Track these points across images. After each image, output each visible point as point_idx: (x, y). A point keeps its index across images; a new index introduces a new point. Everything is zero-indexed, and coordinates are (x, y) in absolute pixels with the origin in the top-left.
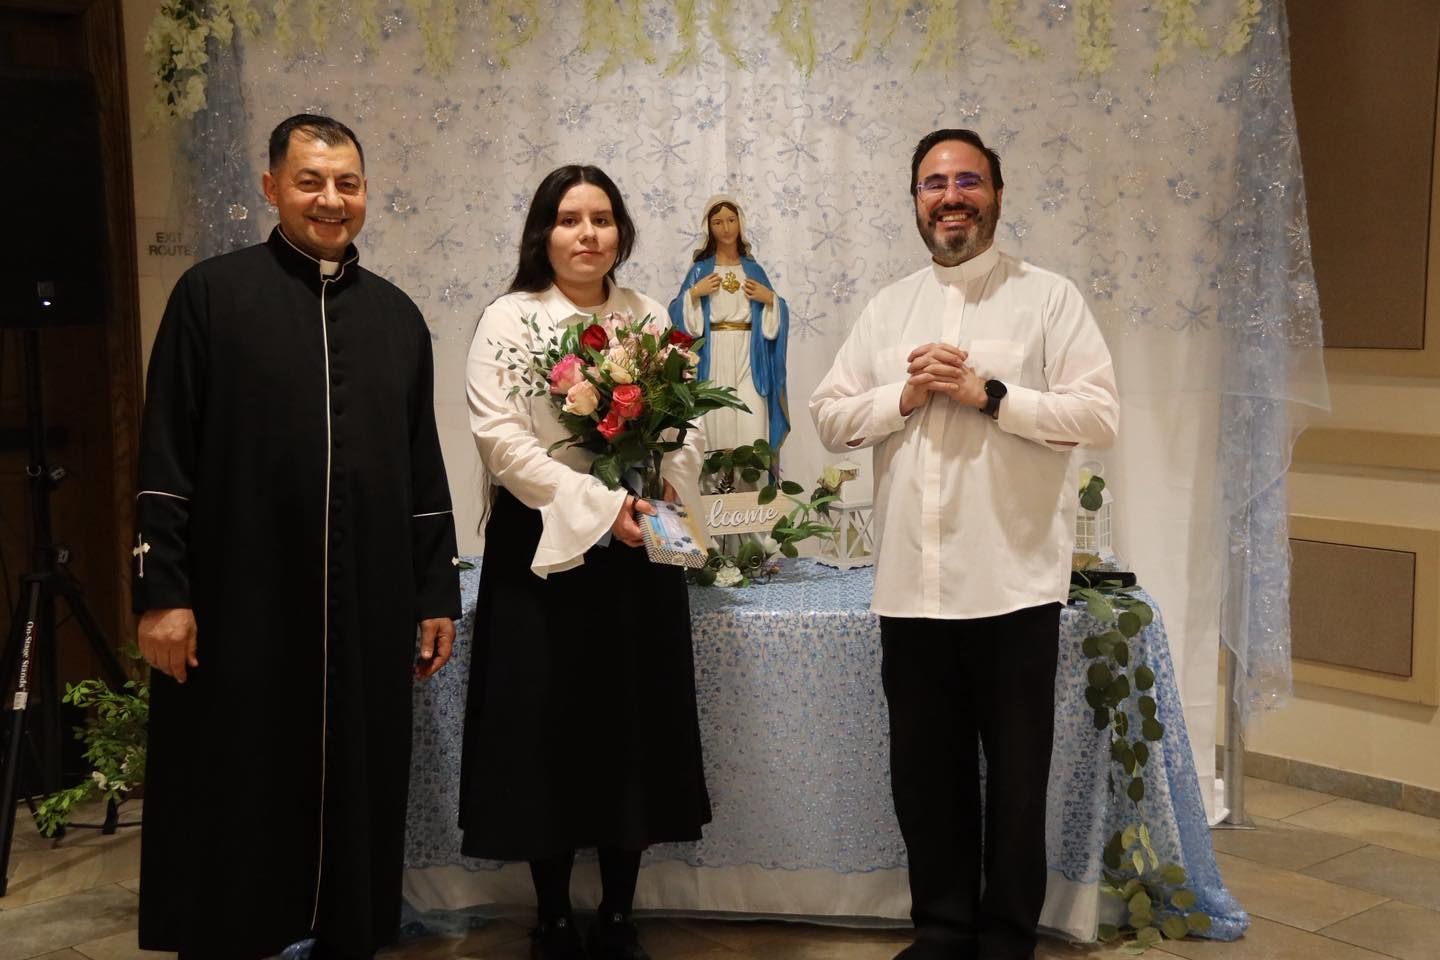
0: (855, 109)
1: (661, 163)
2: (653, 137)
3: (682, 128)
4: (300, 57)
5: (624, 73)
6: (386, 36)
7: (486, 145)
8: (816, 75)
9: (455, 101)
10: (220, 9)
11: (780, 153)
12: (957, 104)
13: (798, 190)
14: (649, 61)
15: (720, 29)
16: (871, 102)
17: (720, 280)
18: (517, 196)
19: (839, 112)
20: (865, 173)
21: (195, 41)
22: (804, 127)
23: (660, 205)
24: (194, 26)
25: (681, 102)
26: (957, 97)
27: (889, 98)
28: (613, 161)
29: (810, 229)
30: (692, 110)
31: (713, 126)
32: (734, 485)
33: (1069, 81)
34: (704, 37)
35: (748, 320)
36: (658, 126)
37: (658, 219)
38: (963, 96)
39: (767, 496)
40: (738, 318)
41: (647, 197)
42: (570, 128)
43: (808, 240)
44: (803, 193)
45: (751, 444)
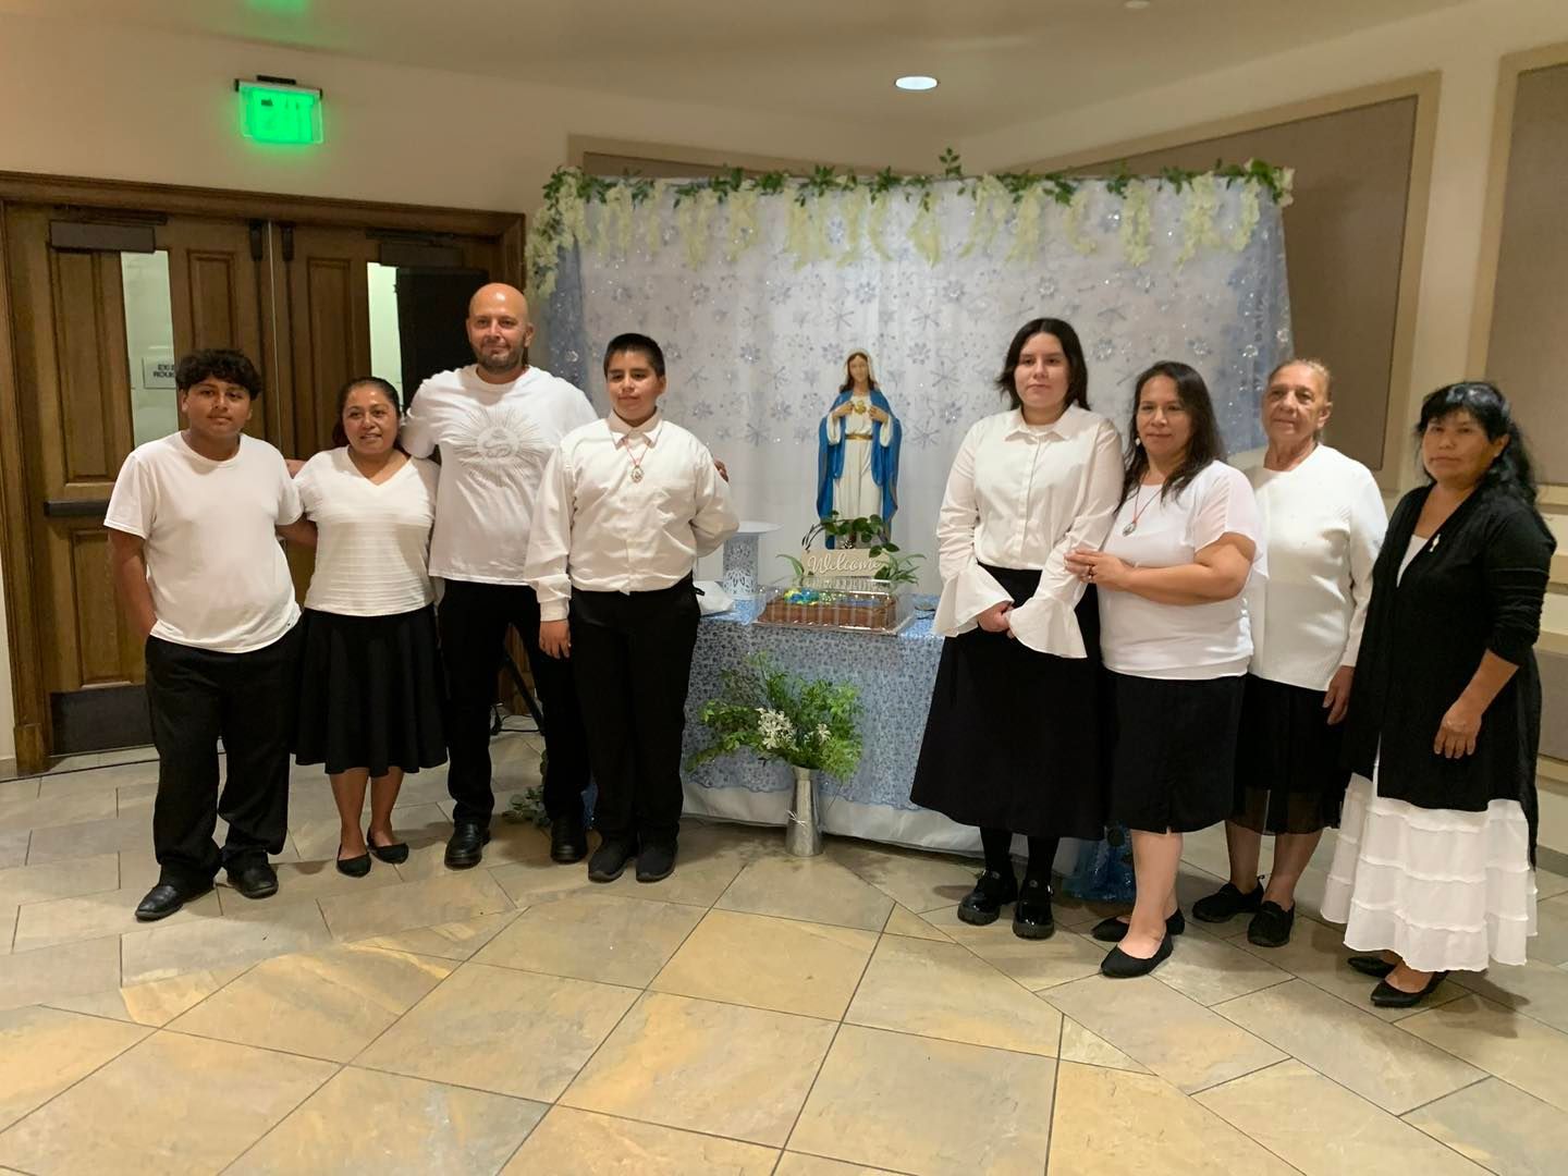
0: (966, 289)
1: (833, 329)
2: (830, 308)
3: (850, 302)
4: (614, 257)
5: (813, 265)
6: (666, 243)
7: (724, 314)
8: (940, 266)
9: (705, 284)
10: (566, 228)
11: (914, 320)
12: (1039, 286)
13: (924, 345)
14: (827, 257)
15: (876, 235)
16: (977, 285)
17: (853, 405)
18: (743, 348)
19: (954, 292)
20: (971, 334)
21: (552, 248)
22: (930, 302)
23: (834, 354)
24: (550, 239)
25: (851, 286)
26: (1038, 281)
27: (990, 282)
28: (805, 325)
29: (932, 372)
30: (857, 290)
31: (869, 301)
32: (857, 544)
33: (1120, 270)
34: (866, 243)
35: (870, 433)
36: (835, 300)
37: (832, 364)
38: (1042, 280)
39: (875, 552)
40: (864, 432)
41: (825, 349)
42: (778, 303)
43: (932, 379)
44: (929, 346)
45: (868, 517)
